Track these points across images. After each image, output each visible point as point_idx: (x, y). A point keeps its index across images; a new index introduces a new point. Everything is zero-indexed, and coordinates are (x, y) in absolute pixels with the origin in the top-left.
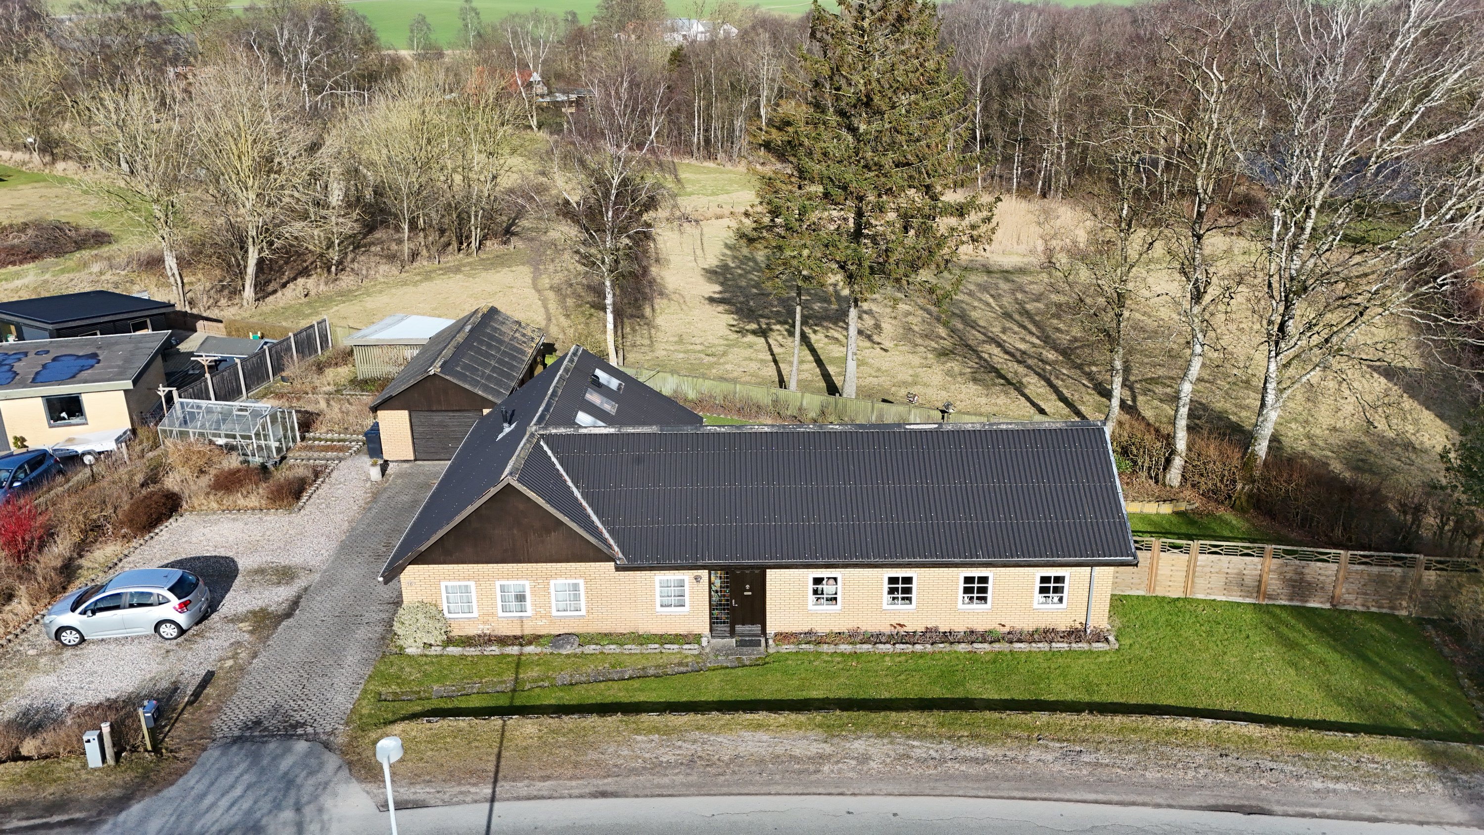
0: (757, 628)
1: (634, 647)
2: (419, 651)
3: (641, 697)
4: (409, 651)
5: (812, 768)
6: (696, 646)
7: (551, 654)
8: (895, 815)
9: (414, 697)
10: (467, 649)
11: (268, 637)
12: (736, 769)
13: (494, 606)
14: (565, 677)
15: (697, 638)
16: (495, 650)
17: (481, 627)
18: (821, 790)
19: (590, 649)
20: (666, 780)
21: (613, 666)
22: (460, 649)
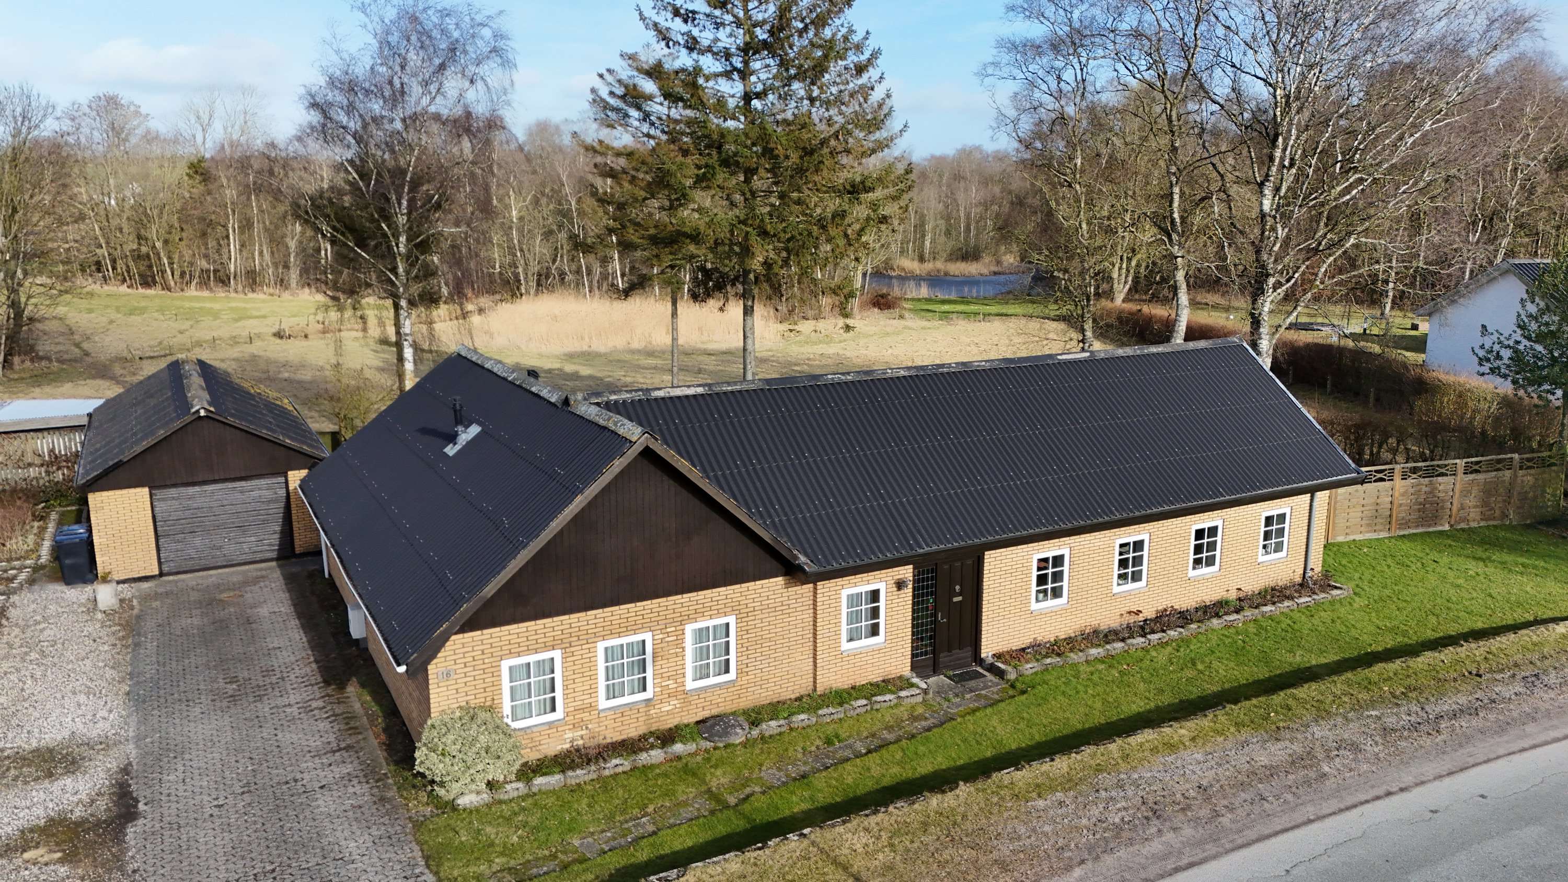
0: (967, 652)
1: (831, 710)
2: (486, 797)
3: (925, 767)
4: (463, 801)
5: (1313, 775)
6: (915, 691)
7: (715, 748)
8: (1483, 796)
9: (552, 865)
10: (570, 773)
11: (117, 858)
12: (1225, 802)
13: (593, 691)
14: (770, 774)
15: (902, 683)
16: (617, 764)
17: (569, 735)
18: (1363, 797)
19: (771, 727)
20: (1156, 846)
21: (829, 742)
22: (558, 777)
